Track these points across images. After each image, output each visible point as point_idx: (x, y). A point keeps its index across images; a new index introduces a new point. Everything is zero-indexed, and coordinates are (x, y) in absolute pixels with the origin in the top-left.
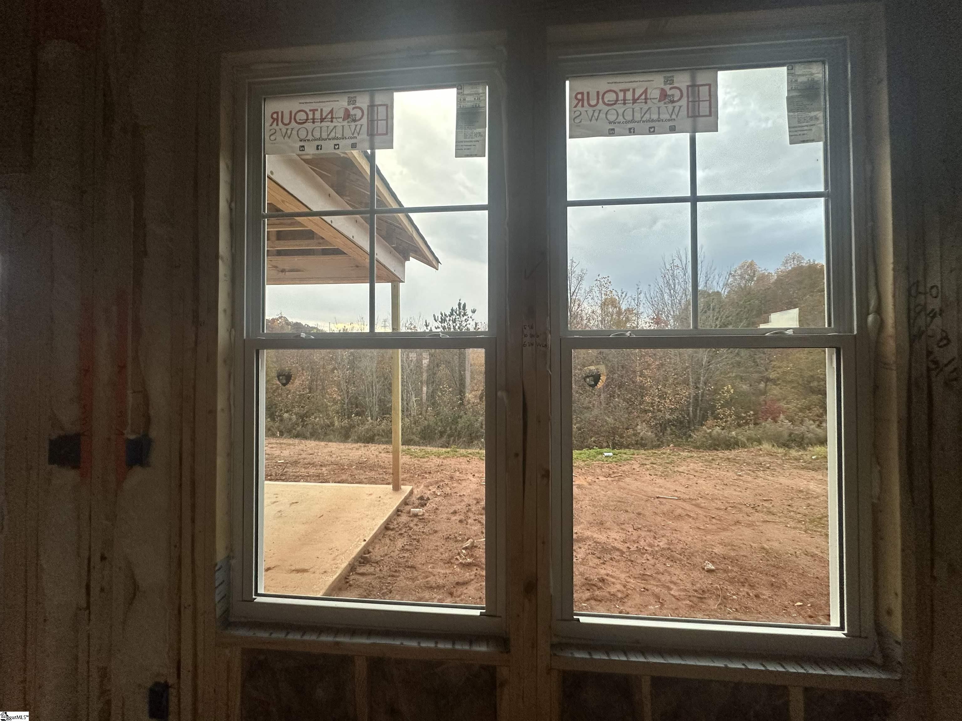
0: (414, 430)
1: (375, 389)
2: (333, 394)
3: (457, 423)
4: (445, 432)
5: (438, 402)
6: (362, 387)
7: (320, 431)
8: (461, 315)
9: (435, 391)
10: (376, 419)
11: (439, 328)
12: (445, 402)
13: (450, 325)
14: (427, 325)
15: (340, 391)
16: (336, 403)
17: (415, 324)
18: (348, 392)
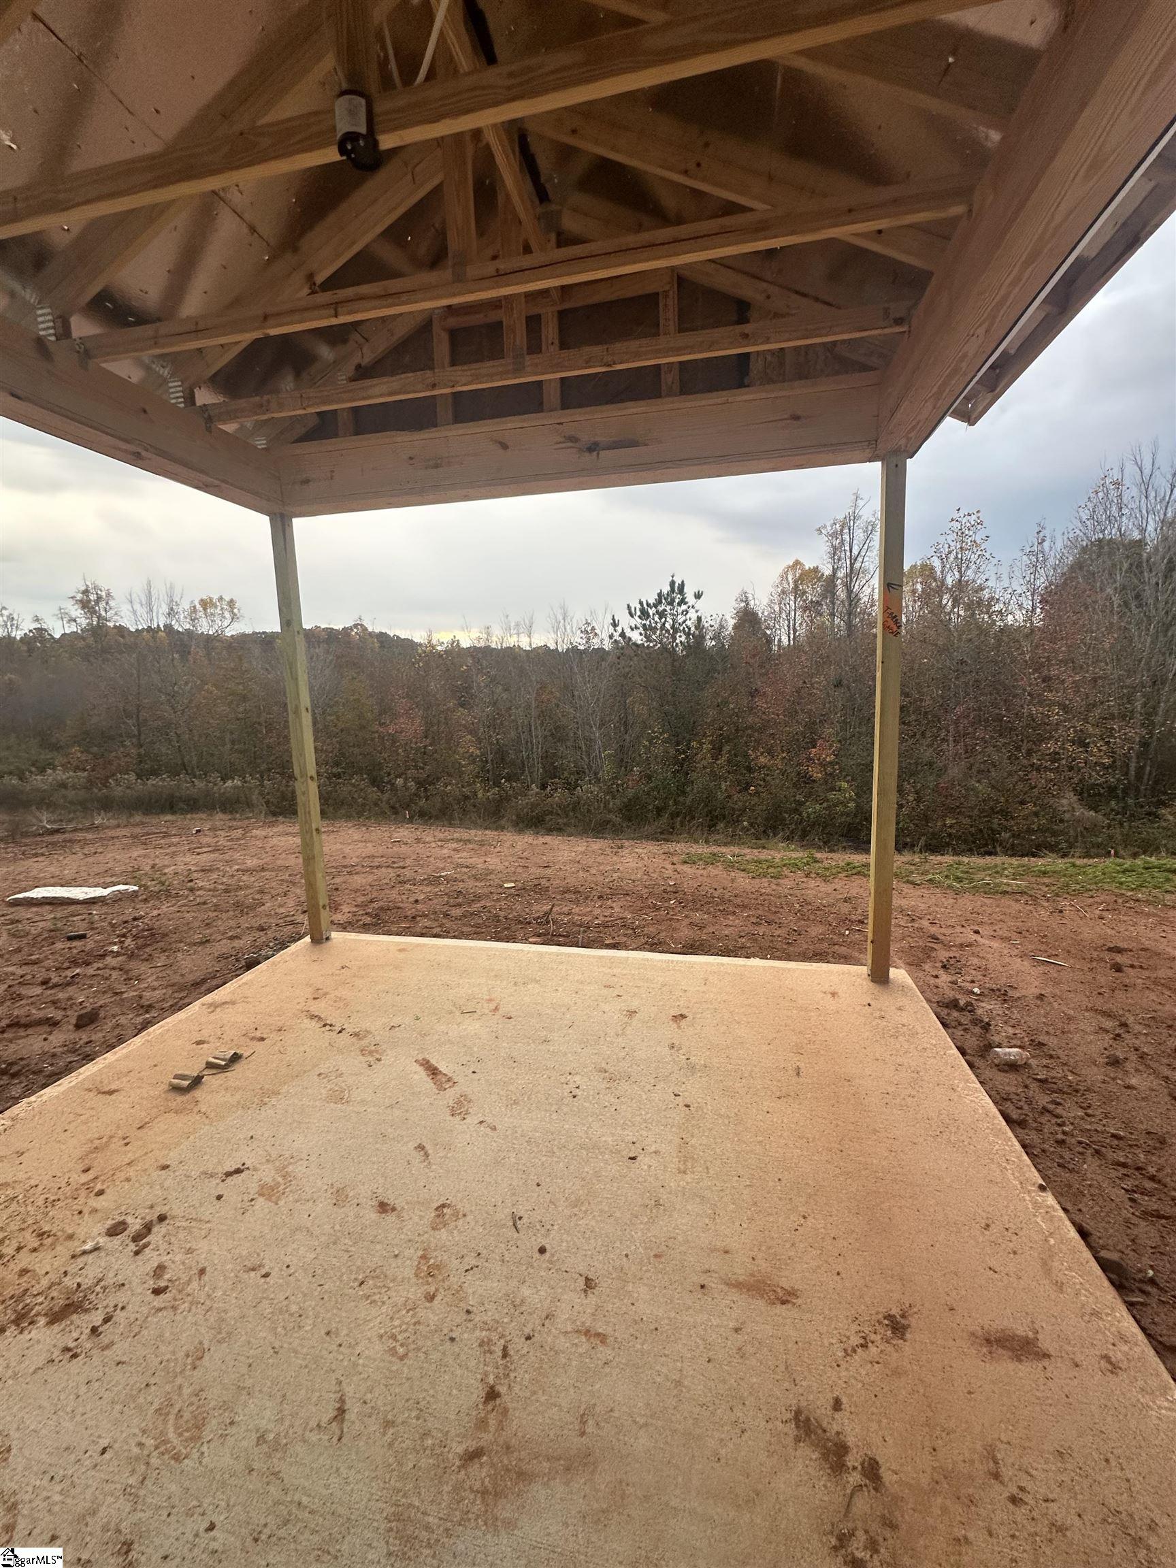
0: (611, 805)
1: (537, 737)
2: (468, 746)
3: (684, 793)
4: (665, 808)
5: (644, 756)
6: (513, 734)
7: (456, 807)
8: (675, 604)
9: (638, 738)
10: (543, 787)
11: (637, 628)
12: (656, 757)
13: (656, 623)
14: (615, 625)
15: (479, 741)
16: (474, 762)
17: (594, 624)
18: (491, 743)
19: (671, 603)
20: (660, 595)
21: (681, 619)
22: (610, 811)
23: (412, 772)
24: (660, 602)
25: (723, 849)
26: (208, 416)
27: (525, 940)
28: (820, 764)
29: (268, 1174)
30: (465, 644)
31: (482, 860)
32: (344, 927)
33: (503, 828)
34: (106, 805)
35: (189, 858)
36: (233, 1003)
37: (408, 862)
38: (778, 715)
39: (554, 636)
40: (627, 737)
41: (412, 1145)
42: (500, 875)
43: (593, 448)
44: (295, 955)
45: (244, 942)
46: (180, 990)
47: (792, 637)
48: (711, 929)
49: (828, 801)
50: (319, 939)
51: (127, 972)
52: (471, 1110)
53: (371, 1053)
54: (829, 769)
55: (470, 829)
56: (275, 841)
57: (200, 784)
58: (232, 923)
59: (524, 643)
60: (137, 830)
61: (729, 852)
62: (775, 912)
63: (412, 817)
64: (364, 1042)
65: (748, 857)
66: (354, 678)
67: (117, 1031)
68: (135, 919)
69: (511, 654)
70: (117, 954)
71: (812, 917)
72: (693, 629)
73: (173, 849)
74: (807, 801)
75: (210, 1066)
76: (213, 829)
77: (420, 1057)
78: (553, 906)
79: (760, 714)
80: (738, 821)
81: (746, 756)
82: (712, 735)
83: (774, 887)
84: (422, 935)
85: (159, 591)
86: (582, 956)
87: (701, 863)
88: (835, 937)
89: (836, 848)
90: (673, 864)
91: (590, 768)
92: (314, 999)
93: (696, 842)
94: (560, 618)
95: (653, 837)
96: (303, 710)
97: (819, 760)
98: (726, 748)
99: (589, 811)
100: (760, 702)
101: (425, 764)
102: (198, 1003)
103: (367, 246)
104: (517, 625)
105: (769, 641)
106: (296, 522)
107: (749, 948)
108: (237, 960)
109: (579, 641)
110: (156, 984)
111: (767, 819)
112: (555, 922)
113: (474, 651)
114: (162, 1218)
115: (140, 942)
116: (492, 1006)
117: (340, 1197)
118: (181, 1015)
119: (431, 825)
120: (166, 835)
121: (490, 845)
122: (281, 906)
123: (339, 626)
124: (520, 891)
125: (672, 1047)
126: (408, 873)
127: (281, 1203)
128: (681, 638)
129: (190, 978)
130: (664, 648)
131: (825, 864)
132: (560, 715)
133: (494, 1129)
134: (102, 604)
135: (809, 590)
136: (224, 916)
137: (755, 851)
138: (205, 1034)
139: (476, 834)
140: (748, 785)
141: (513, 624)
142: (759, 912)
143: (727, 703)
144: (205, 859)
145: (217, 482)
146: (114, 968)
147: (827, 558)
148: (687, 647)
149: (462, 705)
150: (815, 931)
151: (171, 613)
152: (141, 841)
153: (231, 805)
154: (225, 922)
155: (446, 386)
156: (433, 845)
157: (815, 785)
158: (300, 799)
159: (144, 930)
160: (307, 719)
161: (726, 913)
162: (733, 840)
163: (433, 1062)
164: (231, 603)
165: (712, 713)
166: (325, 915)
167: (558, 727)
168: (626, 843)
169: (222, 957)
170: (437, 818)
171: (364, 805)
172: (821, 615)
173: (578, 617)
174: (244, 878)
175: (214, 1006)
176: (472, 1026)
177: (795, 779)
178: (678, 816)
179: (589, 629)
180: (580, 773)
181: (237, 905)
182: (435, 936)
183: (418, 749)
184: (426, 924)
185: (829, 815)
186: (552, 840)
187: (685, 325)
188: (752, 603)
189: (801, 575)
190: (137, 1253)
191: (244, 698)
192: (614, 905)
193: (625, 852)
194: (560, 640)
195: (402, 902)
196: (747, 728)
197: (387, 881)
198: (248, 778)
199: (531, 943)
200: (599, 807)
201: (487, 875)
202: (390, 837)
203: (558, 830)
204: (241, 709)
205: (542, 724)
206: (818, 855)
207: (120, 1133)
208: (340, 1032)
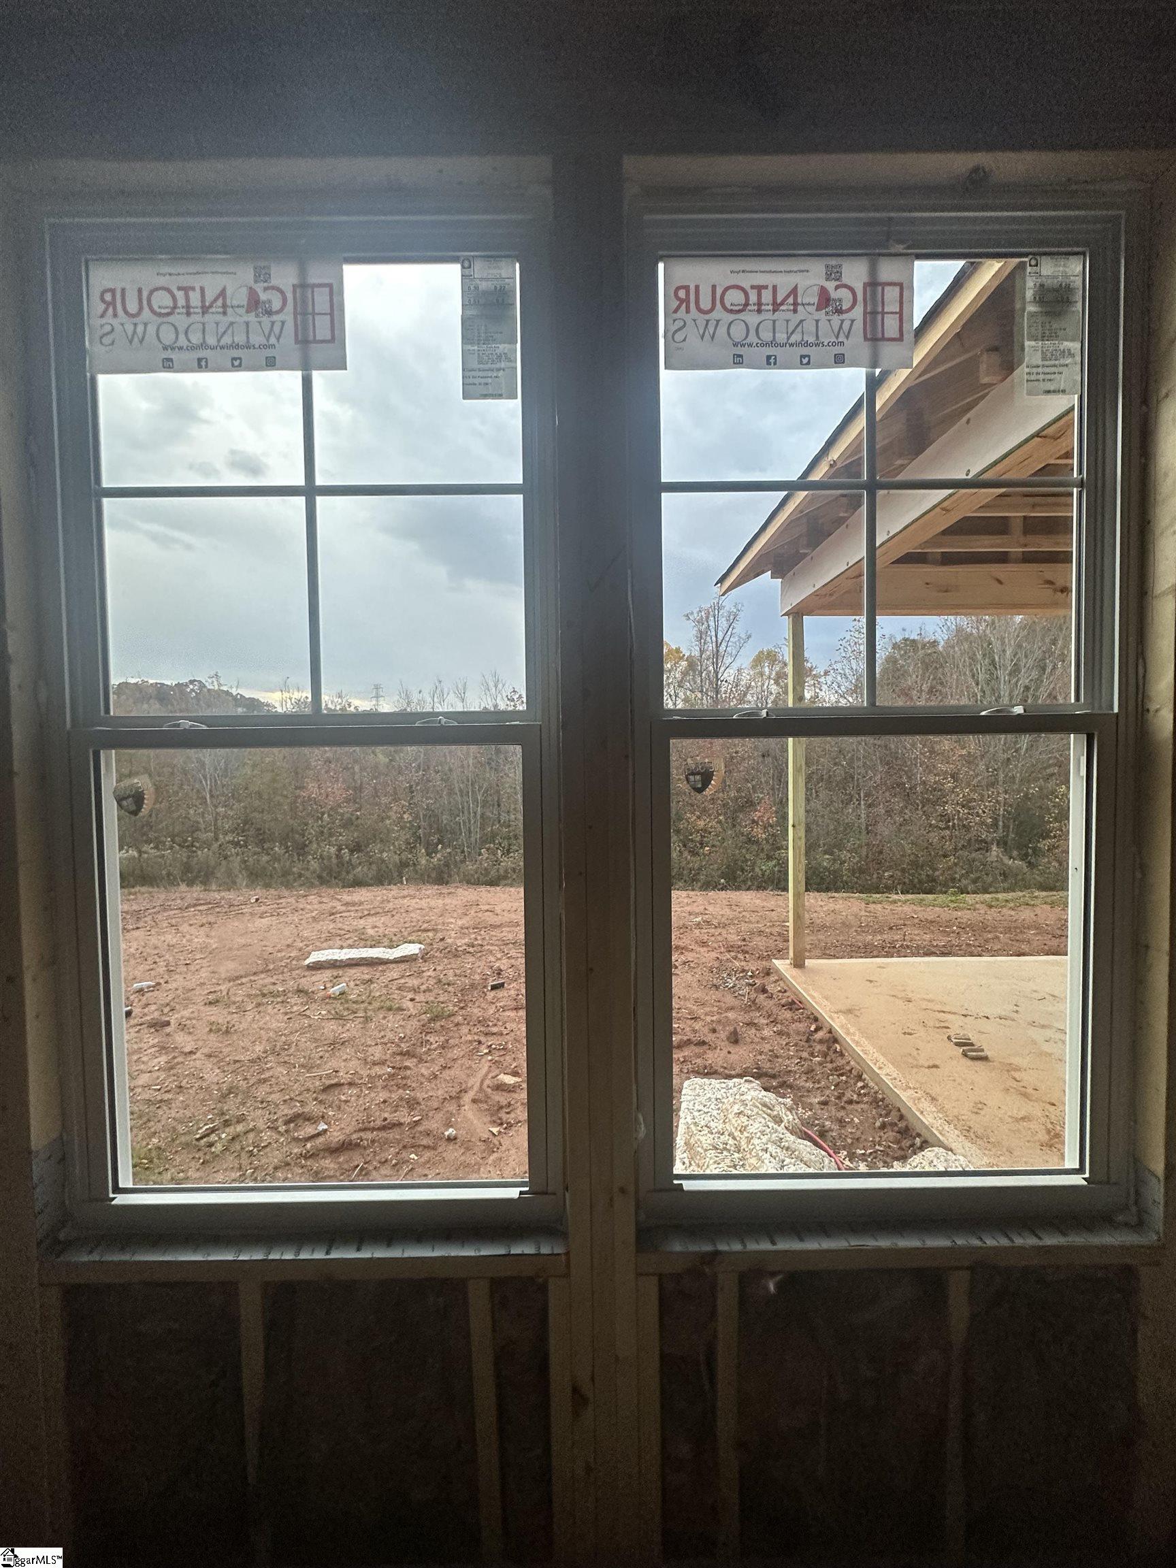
1: (474, 801)
2: (400, 811)
6: (445, 799)
15: (410, 805)
16: (406, 827)
18: (422, 808)
50: (801, 964)
64: (1021, 1022)
75: (962, 1044)
135: (674, 668)
147: (695, 641)
179: (515, 697)
208: (987, 1018)
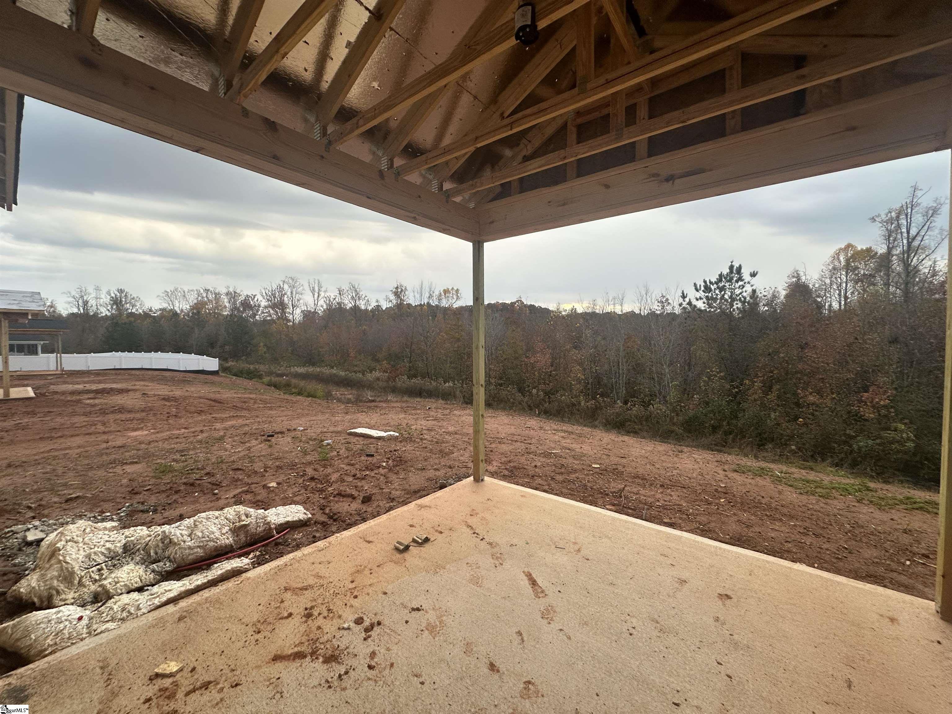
0: (675, 420)
1: (623, 370)
2: (578, 372)
3: (736, 417)
4: (720, 427)
5: (704, 388)
6: (606, 367)
7: (567, 410)
8: (734, 281)
9: (699, 375)
10: (626, 403)
11: (701, 298)
12: (713, 389)
13: (717, 295)
14: (684, 297)
15: (584, 370)
16: (580, 383)
17: (668, 297)
18: (592, 372)
19: (730, 281)
20: (721, 275)
21: (738, 291)
22: (674, 424)
23: (542, 386)
24: (720, 280)
25: (772, 466)
26: (448, 195)
27: (603, 506)
28: (873, 407)
29: (432, 617)
30: (580, 310)
31: (579, 446)
32: (493, 475)
33: (595, 427)
34: (394, 390)
35: (423, 422)
36: (430, 507)
37: (533, 441)
38: (828, 364)
39: (639, 305)
40: (690, 375)
41: (515, 630)
42: (590, 458)
43: (670, 178)
44: (464, 486)
45: (441, 473)
46: (407, 494)
47: (843, 303)
48: (757, 529)
49: (881, 438)
50: (478, 480)
51: (387, 478)
52: (554, 618)
53: (497, 558)
54: (883, 412)
55: (574, 425)
56: (464, 418)
57: (434, 384)
58: (437, 461)
59: (618, 310)
60: (404, 405)
61: (778, 469)
62: (824, 528)
63: (539, 414)
64: (495, 550)
65: (795, 476)
66: (513, 331)
67: (378, 509)
68: (395, 451)
69: (610, 316)
70: (384, 468)
71: (865, 540)
72: (748, 299)
73: (417, 416)
74: (858, 436)
75: (414, 541)
76: (436, 408)
77: (526, 570)
78: (625, 486)
79: (810, 362)
80: (786, 444)
81: (795, 394)
82: (763, 376)
83: (822, 505)
84: (536, 489)
85: (426, 285)
86: (644, 527)
87: (750, 474)
88: (892, 563)
89: (891, 480)
90: (725, 471)
91: (660, 393)
92: (471, 515)
93: (746, 455)
94: (643, 293)
95: (709, 448)
96: (481, 347)
97: (871, 402)
98: (776, 387)
99: (658, 422)
100: (809, 353)
101: (550, 382)
102: (414, 503)
103: (533, 91)
104: (614, 299)
105: (820, 307)
106: (486, 244)
107: (796, 553)
108: (436, 483)
109: (657, 308)
110: (398, 487)
111: (815, 446)
112: (626, 498)
113: (585, 315)
114: (379, 623)
115: (395, 463)
116: (577, 547)
117: (468, 649)
118: (405, 508)
119: (551, 419)
120: (415, 409)
121: (585, 437)
122: (462, 456)
123: (508, 302)
124: (603, 472)
125: (717, 619)
126: (533, 448)
127: (437, 639)
128: (738, 305)
129: (414, 488)
130: (723, 312)
131: (880, 493)
132: (640, 356)
133: (569, 638)
134: (403, 293)
135: (862, 266)
136: (434, 456)
137: (803, 471)
138: (414, 522)
139: (577, 429)
140: (796, 418)
141: (610, 299)
142: (807, 524)
143: (777, 352)
144: (430, 423)
145: (448, 227)
146: (382, 475)
147: (881, 240)
148: (742, 311)
149: (575, 348)
150: (869, 553)
151: (430, 296)
152: (404, 410)
153: (446, 396)
154: (434, 460)
155: (572, 157)
156: (550, 432)
157: (867, 423)
158: (475, 397)
159: (397, 457)
160: (482, 352)
161: (773, 519)
162: (781, 458)
163: (534, 576)
164: (457, 290)
165: (763, 360)
166: (482, 466)
167: (639, 364)
168: (685, 449)
169: (429, 479)
170: (554, 416)
171: (513, 403)
172: (874, 285)
173: (656, 294)
174: (446, 437)
175: (421, 507)
176: (562, 559)
177: (845, 417)
178: (730, 434)
179: (664, 300)
180: (653, 395)
181: (441, 451)
182: (545, 491)
183: (546, 373)
184: (540, 482)
185: (883, 451)
186: (629, 440)
187: (746, 81)
188: (803, 279)
189: (853, 256)
190: (365, 639)
191: (458, 340)
192: (673, 493)
193: (684, 456)
194: (643, 308)
195: (527, 465)
196: (796, 372)
197: (520, 450)
198: (456, 382)
199: (607, 509)
200: (666, 421)
201: (581, 456)
202: (525, 424)
203: (634, 433)
204: (456, 346)
205: (627, 362)
206: (872, 485)
207: (369, 566)
208: (482, 540)
